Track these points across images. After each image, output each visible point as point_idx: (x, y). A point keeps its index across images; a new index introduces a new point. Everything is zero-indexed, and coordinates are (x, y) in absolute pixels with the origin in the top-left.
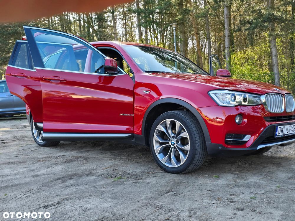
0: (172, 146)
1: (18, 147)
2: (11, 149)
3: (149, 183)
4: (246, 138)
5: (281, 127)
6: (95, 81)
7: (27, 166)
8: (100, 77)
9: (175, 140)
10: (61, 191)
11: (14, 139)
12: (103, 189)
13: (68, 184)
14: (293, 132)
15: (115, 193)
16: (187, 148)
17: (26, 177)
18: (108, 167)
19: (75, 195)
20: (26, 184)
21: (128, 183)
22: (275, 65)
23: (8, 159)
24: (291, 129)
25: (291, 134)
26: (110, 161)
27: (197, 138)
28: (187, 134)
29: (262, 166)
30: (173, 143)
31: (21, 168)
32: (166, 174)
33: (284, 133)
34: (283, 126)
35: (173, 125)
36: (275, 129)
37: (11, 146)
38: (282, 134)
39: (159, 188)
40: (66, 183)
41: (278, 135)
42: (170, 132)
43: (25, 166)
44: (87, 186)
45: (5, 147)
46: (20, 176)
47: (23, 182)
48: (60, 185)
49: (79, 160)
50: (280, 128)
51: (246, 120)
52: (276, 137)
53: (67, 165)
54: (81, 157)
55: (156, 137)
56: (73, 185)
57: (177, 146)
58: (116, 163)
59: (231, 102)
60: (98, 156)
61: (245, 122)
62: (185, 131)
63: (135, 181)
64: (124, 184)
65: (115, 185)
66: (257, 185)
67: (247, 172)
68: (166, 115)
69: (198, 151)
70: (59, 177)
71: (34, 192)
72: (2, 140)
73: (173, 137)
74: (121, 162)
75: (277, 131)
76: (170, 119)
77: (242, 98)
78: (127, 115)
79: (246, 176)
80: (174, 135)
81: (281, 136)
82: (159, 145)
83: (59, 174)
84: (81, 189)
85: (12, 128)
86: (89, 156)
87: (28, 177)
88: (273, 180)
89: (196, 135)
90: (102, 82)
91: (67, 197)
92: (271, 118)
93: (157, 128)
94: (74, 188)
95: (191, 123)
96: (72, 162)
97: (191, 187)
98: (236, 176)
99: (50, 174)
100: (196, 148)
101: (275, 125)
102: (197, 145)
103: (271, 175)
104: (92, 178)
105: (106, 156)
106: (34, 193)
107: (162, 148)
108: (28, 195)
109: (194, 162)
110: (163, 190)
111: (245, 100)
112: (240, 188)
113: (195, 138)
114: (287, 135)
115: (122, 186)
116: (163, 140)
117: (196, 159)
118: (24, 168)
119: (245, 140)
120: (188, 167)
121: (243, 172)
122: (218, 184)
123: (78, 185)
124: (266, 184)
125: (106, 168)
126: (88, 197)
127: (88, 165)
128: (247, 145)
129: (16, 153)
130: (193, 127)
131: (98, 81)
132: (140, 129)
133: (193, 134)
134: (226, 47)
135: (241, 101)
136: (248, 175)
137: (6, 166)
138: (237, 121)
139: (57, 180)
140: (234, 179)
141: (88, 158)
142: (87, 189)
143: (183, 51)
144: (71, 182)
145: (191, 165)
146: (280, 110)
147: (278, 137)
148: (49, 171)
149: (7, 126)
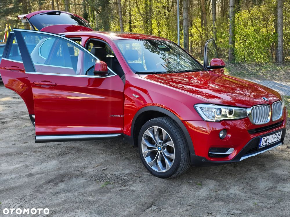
0: (159, 152)
1: (17, 129)
2: (10, 132)
3: (134, 191)
4: (229, 152)
5: (265, 137)
6: (84, 85)
7: (23, 160)
8: (89, 79)
9: (162, 146)
10: (52, 198)
11: (14, 116)
12: (90, 199)
13: (59, 190)
14: (278, 139)
15: (100, 206)
16: (173, 156)
17: (21, 176)
18: (99, 164)
19: (63, 206)
20: (20, 187)
21: (114, 190)
22: (280, 27)
23: (7, 147)
24: (276, 137)
25: (276, 141)
26: (101, 156)
27: (182, 149)
28: (173, 143)
29: (246, 168)
30: (159, 149)
31: (17, 161)
32: (152, 177)
33: (268, 143)
34: (267, 137)
35: (160, 132)
36: (259, 141)
37: (10, 128)
38: (266, 144)
39: (143, 200)
40: (57, 188)
41: (261, 145)
42: (157, 138)
43: (21, 159)
44: (76, 194)
45: (5, 130)
46: (15, 174)
47: (17, 184)
48: (51, 191)
49: (72, 152)
50: (264, 139)
51: (229, 135)
52: (260, 148)
53: (60, 158)
54: (74, 148)
55: (143, 141)
56: (63, 191)
57: (163, 152)
58: (107, 159)
59: (217, 116)
60: (91, 148)
61: (228, 137)
62: (170, 140)
63: (121, 189)
64: (111, 192)
65: (102, 193)
66: (236, 200)
67: (230, 177)
68: (153, 123)
69: (183, 160)
70: (51, 178)
71: (27, 200)
72: (2, 118)
73: (160, 143)
74: (112, 157)
75: (261, 143)
76: (158, 127)
77: (227, 111)
78: (117, 116)
79: (228, 183)
80: (161, 142)
81: (264, 146)
82: (146, 148)
83: (52, 173)
84: (70, 198)
85: (14, 98)
86: (82, 147)
87: (23, 177)
88: (253, 191)
89: (180, 146)
90: (91, 84)
91: (56, 208)
92: (256, 129)
93: (145, 133)
94: (64, 195)
95: (177, 134)
96: (66, 155)
97: (173, 198)
98: (218, 183)
99: (44, 173)
100: (181, 158)
101: (259, 138)
102: (182, 155)
103: (252, 184)
104: (82, 180)
105: (99, 148)
106: (26, 202)
107: (150, 152)
108: (21, 204)
109: (178, 170)
110: (146, 203)
111: (231, 112)
112: (219, 203)
113: (180, 148)
114: (272, 144)
115: (109, 194)
116: (151, 145)
117: (180, 168)
118: (20, 162)
119: (227, 153)
120: (173, 174)
121: (226, 177)
122: (199, 196)
123: (68, 191)
124: (245, 198)
125: (97, 166)
126: (75, 210)
127: (80, 160)
128: (229, 158)
129: (14, 139)
130: (178, 138)
131: (87, 84)
132: (130, 128)
133: (179, 145)
134: (231, 6)
135: (227, 114)
136: (229, 182)
137: (3, 158)
138: (221, 135)
139: (49, 182)
140: (216, 187)
141: (81, 150)
142: (76, 197)
143: (186, 8)
144: (62, 186)
145: (176, 173)
146: (266, 120)
147: (261, 147)
148: (43, 168)
149: (9, 94)
